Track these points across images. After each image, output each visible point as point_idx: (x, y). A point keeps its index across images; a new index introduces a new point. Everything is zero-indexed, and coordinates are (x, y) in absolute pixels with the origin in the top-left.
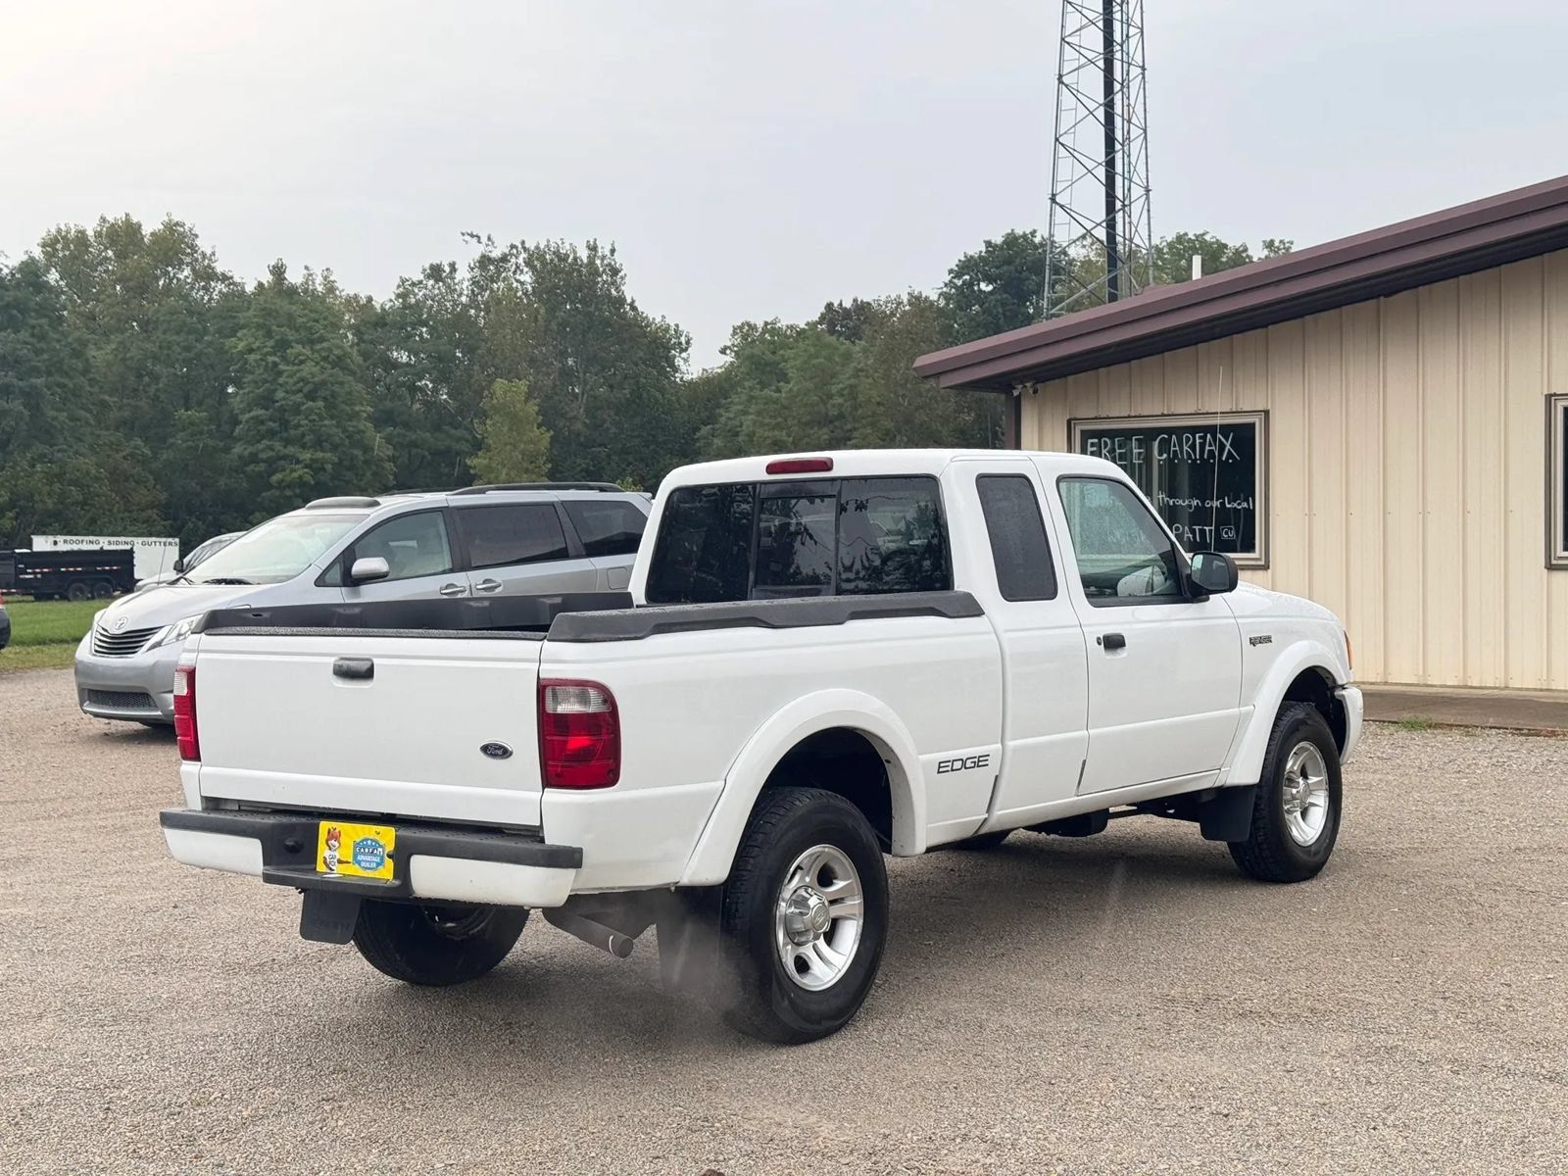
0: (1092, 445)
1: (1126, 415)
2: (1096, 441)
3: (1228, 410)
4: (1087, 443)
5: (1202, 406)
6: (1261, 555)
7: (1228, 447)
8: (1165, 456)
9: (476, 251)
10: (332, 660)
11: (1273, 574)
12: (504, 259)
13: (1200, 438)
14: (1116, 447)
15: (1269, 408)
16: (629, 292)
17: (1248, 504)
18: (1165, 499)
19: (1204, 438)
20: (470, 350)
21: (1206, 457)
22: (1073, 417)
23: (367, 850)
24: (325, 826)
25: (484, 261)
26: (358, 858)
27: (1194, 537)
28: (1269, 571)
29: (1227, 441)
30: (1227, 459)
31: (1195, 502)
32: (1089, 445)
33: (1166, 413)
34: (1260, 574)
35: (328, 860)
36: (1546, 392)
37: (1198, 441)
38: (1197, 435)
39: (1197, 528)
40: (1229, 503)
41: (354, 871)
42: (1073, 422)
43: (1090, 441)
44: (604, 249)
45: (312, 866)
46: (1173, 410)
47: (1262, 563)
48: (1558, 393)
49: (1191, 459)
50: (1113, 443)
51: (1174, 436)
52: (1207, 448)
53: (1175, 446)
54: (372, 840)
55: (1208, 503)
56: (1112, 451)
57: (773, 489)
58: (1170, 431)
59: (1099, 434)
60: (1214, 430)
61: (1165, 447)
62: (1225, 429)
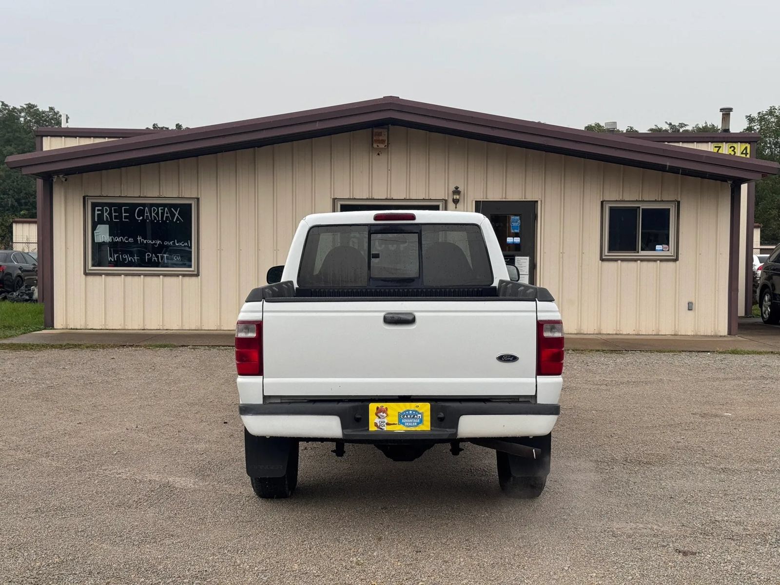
0: (98, 210)
1: (118, 196)
2: (101, 208)
3: (176, 196)
4: (95, 209)
5: (162, 193)
6: (195, 268)
7: (177, 215)
8: (141, 218)
10: (382, 314)
11: (201, 279)
13: (161, 209)
14: (113, 212)
15: (199, 196)
17: (188, 244)
18: (142, 240)
19: (164, 210)
21: (164, 219)
22: (86, 195)
23: (409, 416)
24: (373, 407)
26: (403, 421)
27: (158, 260)
28: (199, 277)
29: (176, 212)
30: (176, 221)
31: (158, 242)
32: (96, 211)
33: (142, 196)
34: (194, 279)
35: (379, 424)
36: (332, 197)
37: (160, 211)
38: (160, 208)
39: (159, 255)
40: (177, 243)
41: (399, 429)
42: (86, 198)
43: (97, 208)
45: (367, 428)
46: (145, 195)
47: (196, 273)
48: (337, 198)
49: (156, 220)
50: (111, 210)
51: (146, 208)
52: (165, 215)
53: (147, 213)
54: (413, 411)
55: (166, 243)
56: (110, 214)
57: (379, 228)
58: (144, 205)
59: (103, 205)
60: (170, 206)
61: (141, 213)
62: (175, 206)
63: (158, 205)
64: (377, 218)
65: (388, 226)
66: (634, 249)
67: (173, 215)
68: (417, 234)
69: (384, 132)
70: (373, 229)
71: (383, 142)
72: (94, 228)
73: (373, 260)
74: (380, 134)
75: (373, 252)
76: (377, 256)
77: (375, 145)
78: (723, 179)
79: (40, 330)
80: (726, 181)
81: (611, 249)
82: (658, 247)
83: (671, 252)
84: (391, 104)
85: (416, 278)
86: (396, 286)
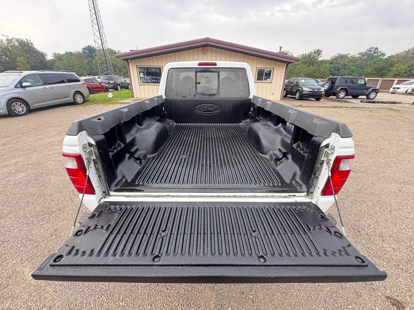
1: (144, 65)
3: (157, 66)
4: (139, 69)
5: (154, 65)
9: (6, 38)
12: (11, 40)
15: (163, 66)
16: (35, 46)
18: (151, 77)
20: (10, 53)
22: (137, 65)
25: (8, 40)
30: (158, 72)
31: (154, 77)
39: (155, 80)
40: (159, 77)
44: (29, 40)
46: (150, 65)
49: (153, 71)
52: (155, 70)
55: (156, 77)
56: (143, 70)
57: (200, 69)
58: (150, 68)
59: (141, 68)
60: (156, 68)
61: (150, 70)
62: (157, 68)
63: (153, 68)
64: (200, 64)
65: (204, 69)
66: (262, 80)
67: (157, 70)
68: (217, 73)
69: (206, 48)
70: (198, 70)
71: (205, 51)
72: (140, 74)
73: (197, 85)
74: (205, 49)
75: (198, 81)
76: (199, 83)
77: (204, 52)
78: (284, 62)
79: (131, 98)
80: (285, 63)
81: (257, 80)
82: (268, 80)
83: (270, 81)
84: (208, 39)
85: (216, 94)
86: (208, 98)
